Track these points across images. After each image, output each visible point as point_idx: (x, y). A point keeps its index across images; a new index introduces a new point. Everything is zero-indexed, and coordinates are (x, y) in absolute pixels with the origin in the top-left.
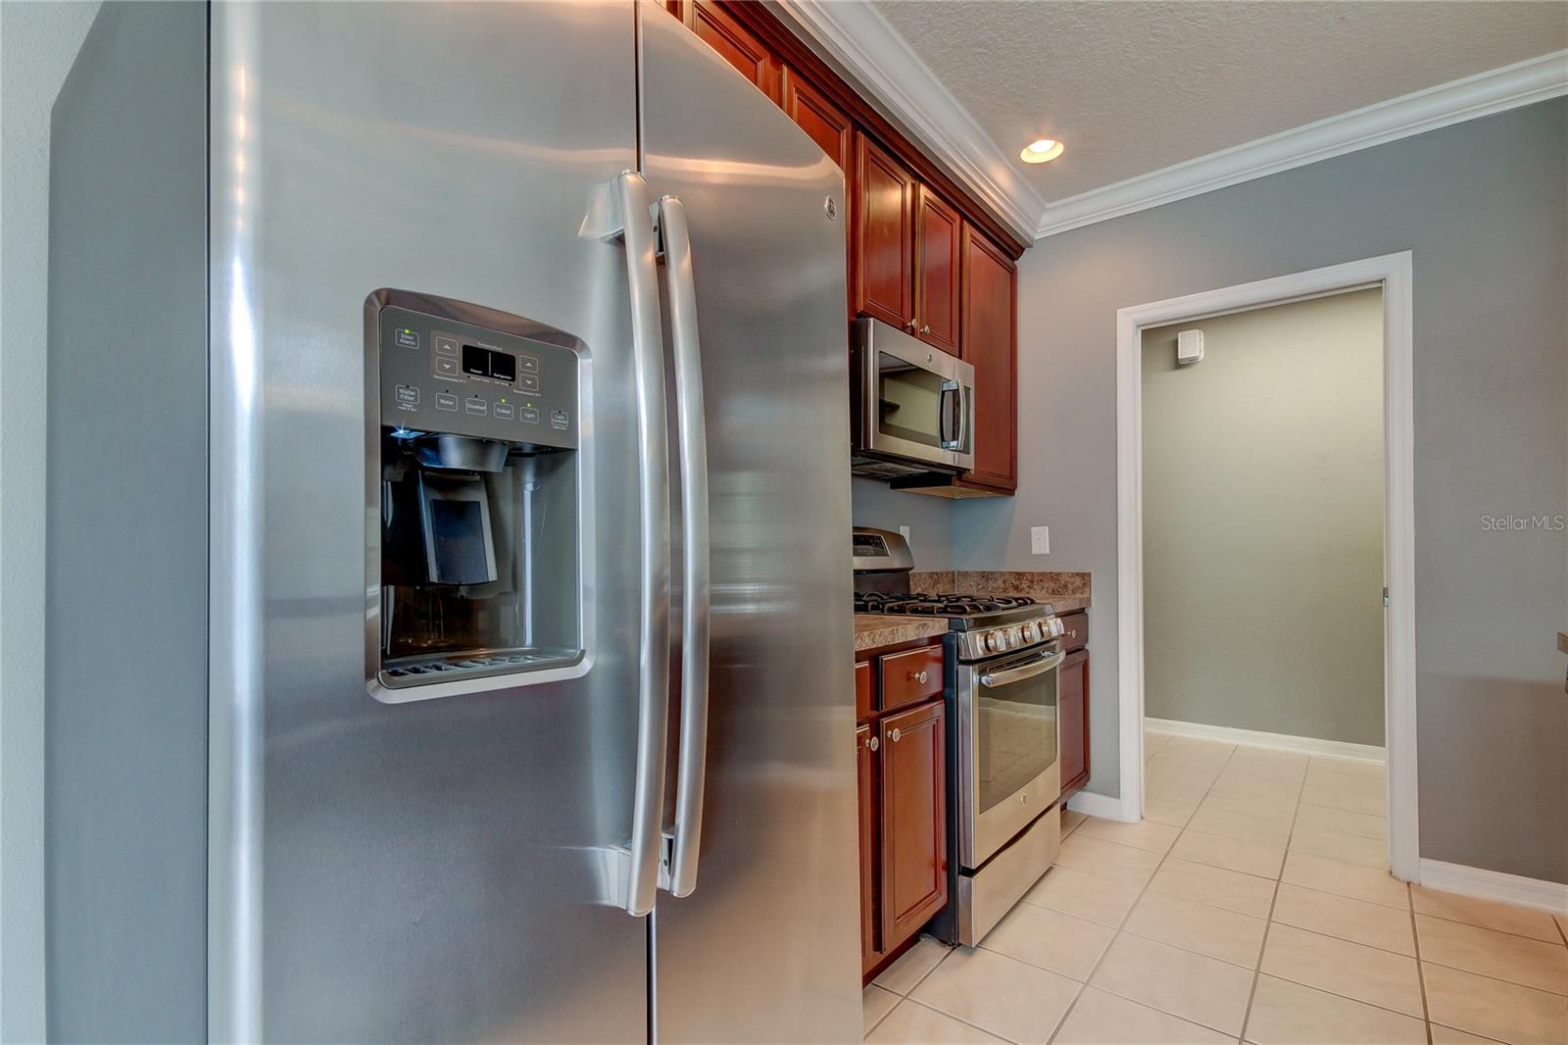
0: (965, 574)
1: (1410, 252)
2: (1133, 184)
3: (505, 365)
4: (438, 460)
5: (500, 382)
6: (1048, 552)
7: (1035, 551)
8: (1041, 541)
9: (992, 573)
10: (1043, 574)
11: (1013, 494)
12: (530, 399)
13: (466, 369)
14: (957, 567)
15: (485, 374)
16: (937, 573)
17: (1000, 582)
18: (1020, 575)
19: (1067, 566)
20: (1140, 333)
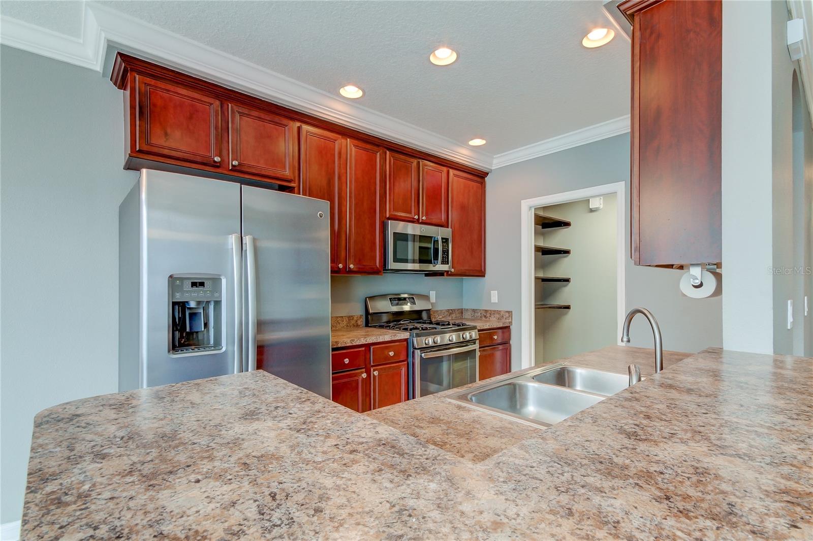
0: (467, 310)
1: (624, 182)
2: (536, 146)
3: (202, 284)
4: (189, 305)
5: (201, 288)
6: (497, 302)
7: (492, 301)
8: (494, 297)
9: (476, 310)
10: (495, 311)
11: (485, 277)
12: (208, 291)
13: (192, 287)
14: (465, 307)
15: (197, 287)
16: (451, 310)
17: (479, 314)
18: (486, 311)
19: (503, 308)
20: (533, 210)
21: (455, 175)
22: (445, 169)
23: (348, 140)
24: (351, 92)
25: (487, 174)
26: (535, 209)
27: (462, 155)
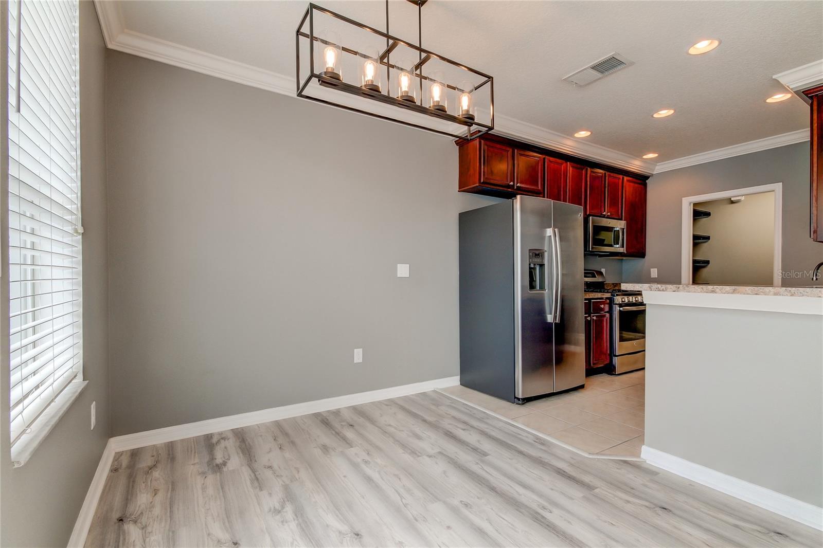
1: (781, 183)
6: (657, 277)
7: (652, 276)
8: (654, 273)
11: (644, 257)
16: (611, 283)
20: (692, 205)
21: (628, 181)
22: (621, 177)
23: (568, 163)
24: (583, 134)
25: (647, 178)
26: (694, 204)
27: (635, 165)
